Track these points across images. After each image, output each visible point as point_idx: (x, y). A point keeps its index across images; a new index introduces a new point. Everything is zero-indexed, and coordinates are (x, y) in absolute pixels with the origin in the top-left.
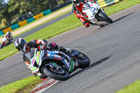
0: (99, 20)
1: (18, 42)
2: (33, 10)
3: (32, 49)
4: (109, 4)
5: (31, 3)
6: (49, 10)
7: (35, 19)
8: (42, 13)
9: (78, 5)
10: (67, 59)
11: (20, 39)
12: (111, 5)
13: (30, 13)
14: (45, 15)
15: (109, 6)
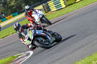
0: (42, 23)
1: (16, 25)
2: (5, 12)
3: (24, 30)
4: (58, 9)
5: (4, 8)
6: (17, 13)
7: (7, 19)
8: (11, 15)
9: (29, 11)
10: (49, 35)
11: (17, 23)
12: (59, 10)
13: (3, 15)
14: (13, 16)
15: (58, 10)
